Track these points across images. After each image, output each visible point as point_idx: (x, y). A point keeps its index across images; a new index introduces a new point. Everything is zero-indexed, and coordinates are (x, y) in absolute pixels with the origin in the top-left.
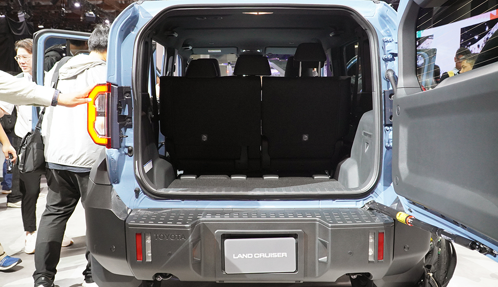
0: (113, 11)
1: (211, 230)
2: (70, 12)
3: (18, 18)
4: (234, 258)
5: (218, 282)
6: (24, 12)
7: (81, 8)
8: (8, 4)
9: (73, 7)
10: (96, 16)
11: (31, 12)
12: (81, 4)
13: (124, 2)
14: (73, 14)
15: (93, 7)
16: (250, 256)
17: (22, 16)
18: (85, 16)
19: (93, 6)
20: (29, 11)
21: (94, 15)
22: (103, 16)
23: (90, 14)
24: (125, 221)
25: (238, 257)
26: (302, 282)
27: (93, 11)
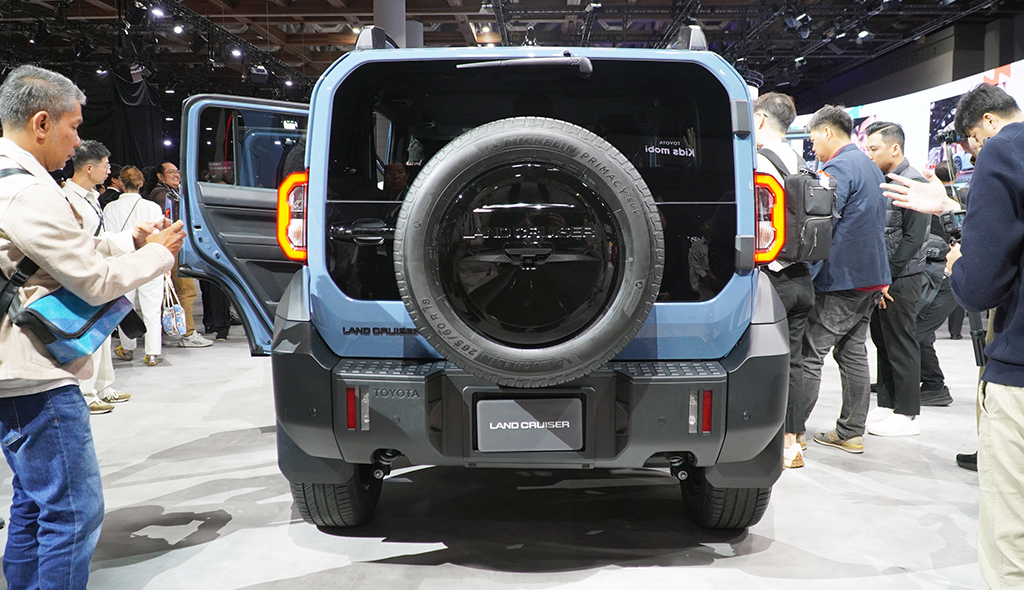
0: (299, 65)
1: (458, 386)
2: (222, 65)
3: (131, 75)
4: (491, 428)
5: (467, 465)
6: (140, 65)
7: (242, 59)
8: (114, 50)
9: (229, 57)
10: (269, 73)
11: (154, 64)
12: (242, 52)
13: (318, 50)
14: (226, 70)
15: (264, 58)
16: (515, 425)
17: (137, 71)
18: (250, 73)
19: (265, 56)
20: (150, 64)
21: (266, 72)
22: (282, 74)
23: (260, 70)
24: (331, 371)
25: (498, 426)
26: (591, 467)
27: (263, 64)
